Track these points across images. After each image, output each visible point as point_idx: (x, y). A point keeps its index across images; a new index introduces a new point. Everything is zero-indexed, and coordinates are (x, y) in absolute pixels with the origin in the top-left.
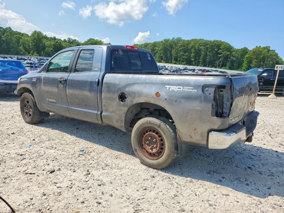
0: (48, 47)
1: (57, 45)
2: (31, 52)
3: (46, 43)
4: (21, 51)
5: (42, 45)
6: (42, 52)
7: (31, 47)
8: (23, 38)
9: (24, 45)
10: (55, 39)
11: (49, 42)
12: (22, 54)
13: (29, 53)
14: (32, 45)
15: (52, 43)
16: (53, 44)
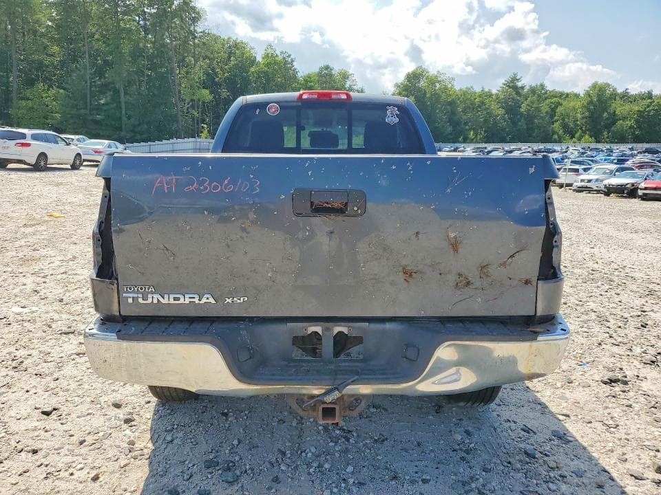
0: (624, 118)
1: (649, 112)
2: (577, 135)
3: (618, 109)
4: (554, 132)
5: (609, 114)
6: (605, 133)
7: (578, 122)
8: (565, 103)
9: (563, 119)
10: (650, 95)
11: (627, 107)
12: (555, 139)
13: (573, 137)
14: (583, 118)
15: (636, 108)
16: (639, 111)
